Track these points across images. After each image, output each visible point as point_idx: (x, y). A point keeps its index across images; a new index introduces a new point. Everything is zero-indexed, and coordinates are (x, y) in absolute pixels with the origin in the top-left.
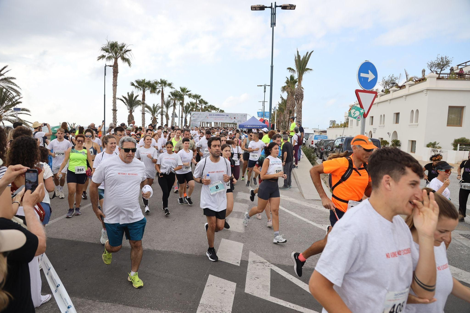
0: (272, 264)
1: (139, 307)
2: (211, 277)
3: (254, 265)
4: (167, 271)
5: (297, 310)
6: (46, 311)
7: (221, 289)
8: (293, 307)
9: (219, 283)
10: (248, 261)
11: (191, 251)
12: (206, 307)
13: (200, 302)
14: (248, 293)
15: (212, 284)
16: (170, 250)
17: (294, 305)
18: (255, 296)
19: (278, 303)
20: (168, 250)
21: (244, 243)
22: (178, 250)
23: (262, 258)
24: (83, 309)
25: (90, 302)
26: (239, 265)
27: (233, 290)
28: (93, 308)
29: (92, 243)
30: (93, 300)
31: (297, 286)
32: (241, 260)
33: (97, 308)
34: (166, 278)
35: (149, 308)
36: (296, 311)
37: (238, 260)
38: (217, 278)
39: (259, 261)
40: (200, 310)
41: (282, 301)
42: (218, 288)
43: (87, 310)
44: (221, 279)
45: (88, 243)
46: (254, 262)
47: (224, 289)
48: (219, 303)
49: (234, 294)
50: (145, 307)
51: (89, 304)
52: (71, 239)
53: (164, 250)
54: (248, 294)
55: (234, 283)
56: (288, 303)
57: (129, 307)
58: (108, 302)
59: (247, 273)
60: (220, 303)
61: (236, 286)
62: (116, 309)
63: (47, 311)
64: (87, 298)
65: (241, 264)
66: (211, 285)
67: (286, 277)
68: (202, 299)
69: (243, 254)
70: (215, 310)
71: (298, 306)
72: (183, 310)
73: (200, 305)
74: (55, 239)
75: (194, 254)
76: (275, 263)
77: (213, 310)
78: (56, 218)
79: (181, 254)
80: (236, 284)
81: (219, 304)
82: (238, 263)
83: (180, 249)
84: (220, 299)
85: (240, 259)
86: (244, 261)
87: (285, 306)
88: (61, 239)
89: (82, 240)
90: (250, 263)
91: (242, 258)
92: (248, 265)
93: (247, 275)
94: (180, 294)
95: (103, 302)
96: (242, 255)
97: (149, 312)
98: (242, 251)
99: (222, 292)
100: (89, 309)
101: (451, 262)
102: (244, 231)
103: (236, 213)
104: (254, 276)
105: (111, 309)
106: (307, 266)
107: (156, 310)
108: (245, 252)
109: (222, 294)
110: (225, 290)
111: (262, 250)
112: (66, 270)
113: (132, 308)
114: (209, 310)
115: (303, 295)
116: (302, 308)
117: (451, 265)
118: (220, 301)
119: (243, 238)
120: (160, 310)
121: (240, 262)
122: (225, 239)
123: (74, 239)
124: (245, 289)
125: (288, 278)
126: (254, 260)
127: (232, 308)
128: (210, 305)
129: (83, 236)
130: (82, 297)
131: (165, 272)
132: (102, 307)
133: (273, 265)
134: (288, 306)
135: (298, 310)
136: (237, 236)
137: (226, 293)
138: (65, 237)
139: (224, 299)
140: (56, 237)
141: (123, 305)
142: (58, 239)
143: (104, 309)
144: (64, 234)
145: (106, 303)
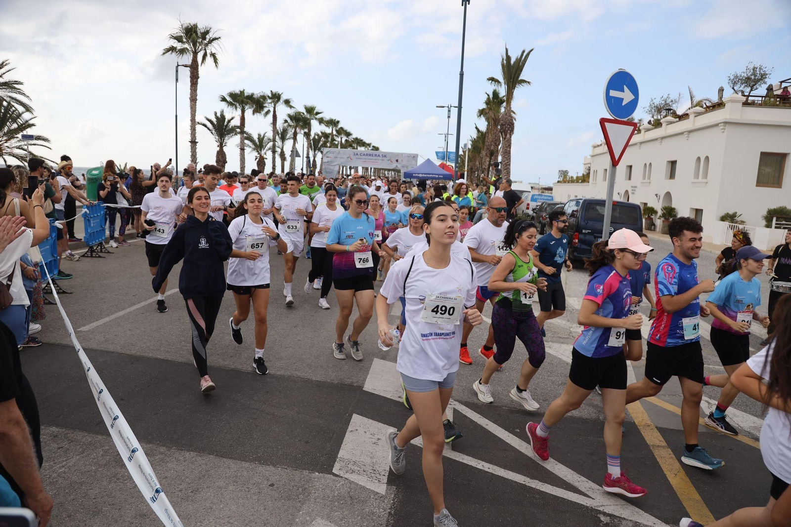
0: (455, 400)
1: (240, 459)
2: (356, 418)
4: (285, 407)
5: (494, 473)
6: (94, 460)
7: (372, 437)
8: (489, 468)
9: (368, 428)
11: (324, 376)
12: (347, 463)
13: (339, 456)
14: (416, 444)
15: (357, 428)
16: (289, 374)
17: (491, 466)
19: (465, 462)
20: (286, 373)
22: (302, 374)
25: (163, 449)
28: (168, 459)
29: (163, 360)
30: (167, 446)
31: (496, 436)
34: (283, 417)
35: (257, 463)
38: (365, 419)
40: (339, 468)
41: (470, 458)
42: (368, 435)
43: (158, 462)
44: (371, 421)
45: (156, 359)
47: (376, 437)
48: (369, 458)
50: (251, 461)
51: (162, 453)
52: (128, 352)
53: (279, 373)
54: (417, 446)
56: (480, 461)
57: (225, 460)
58: (192, 451)
60: (371, 458)
62: (204, 462)
63: (96, 460)
64: (158, 444)
66: (357, 430)
67: (479, 423)
68: (341, 451)
70: (362, 469)
71: (495, 467)
72: (311, 467)
73: (338, 460)
74: (102, 351)
75: (328, 381)
76: (460, 399)
77: (359, 469)
78: (102, 318)
79: (306, 380)
81: (368, 460)
83: (306, 373)
84: (371, 451)
87: (476, 466)
88: (113, 352)
89: (146, 355)
94: (307, 442)
95: (182, 450)
97: (256, 467)
99: (374, 441)
100: (162, 460)
101: (750, 409)
105: (196, 461)
106: (513, 406)
107: (268, 465)
109: (374, 445)
110: (379, 439)
112: (122, 400)
113: (230, 461)
114: (353, 468)
115: (505, 450)
116: (503, 470)
117: (750, 414)
118: (371, 456)
120: (274, 466)
122: (379, 359)
123: (133, 352)
125: (481, 424)
128: (354, 460)
129: (147, 348)
130: (150, 442)
131: (282, 408)
132: (182, 458)
133: (457, 403)
134: (480, 467)
135: (496, 473)
137: (380, 442)
138: (118, 349)
139: (377, 453)
140: (103, 349)
141: (217, 455)
142: (107, 352)
143: (185, 461)
144: (115, 344)
145: (188, 453)
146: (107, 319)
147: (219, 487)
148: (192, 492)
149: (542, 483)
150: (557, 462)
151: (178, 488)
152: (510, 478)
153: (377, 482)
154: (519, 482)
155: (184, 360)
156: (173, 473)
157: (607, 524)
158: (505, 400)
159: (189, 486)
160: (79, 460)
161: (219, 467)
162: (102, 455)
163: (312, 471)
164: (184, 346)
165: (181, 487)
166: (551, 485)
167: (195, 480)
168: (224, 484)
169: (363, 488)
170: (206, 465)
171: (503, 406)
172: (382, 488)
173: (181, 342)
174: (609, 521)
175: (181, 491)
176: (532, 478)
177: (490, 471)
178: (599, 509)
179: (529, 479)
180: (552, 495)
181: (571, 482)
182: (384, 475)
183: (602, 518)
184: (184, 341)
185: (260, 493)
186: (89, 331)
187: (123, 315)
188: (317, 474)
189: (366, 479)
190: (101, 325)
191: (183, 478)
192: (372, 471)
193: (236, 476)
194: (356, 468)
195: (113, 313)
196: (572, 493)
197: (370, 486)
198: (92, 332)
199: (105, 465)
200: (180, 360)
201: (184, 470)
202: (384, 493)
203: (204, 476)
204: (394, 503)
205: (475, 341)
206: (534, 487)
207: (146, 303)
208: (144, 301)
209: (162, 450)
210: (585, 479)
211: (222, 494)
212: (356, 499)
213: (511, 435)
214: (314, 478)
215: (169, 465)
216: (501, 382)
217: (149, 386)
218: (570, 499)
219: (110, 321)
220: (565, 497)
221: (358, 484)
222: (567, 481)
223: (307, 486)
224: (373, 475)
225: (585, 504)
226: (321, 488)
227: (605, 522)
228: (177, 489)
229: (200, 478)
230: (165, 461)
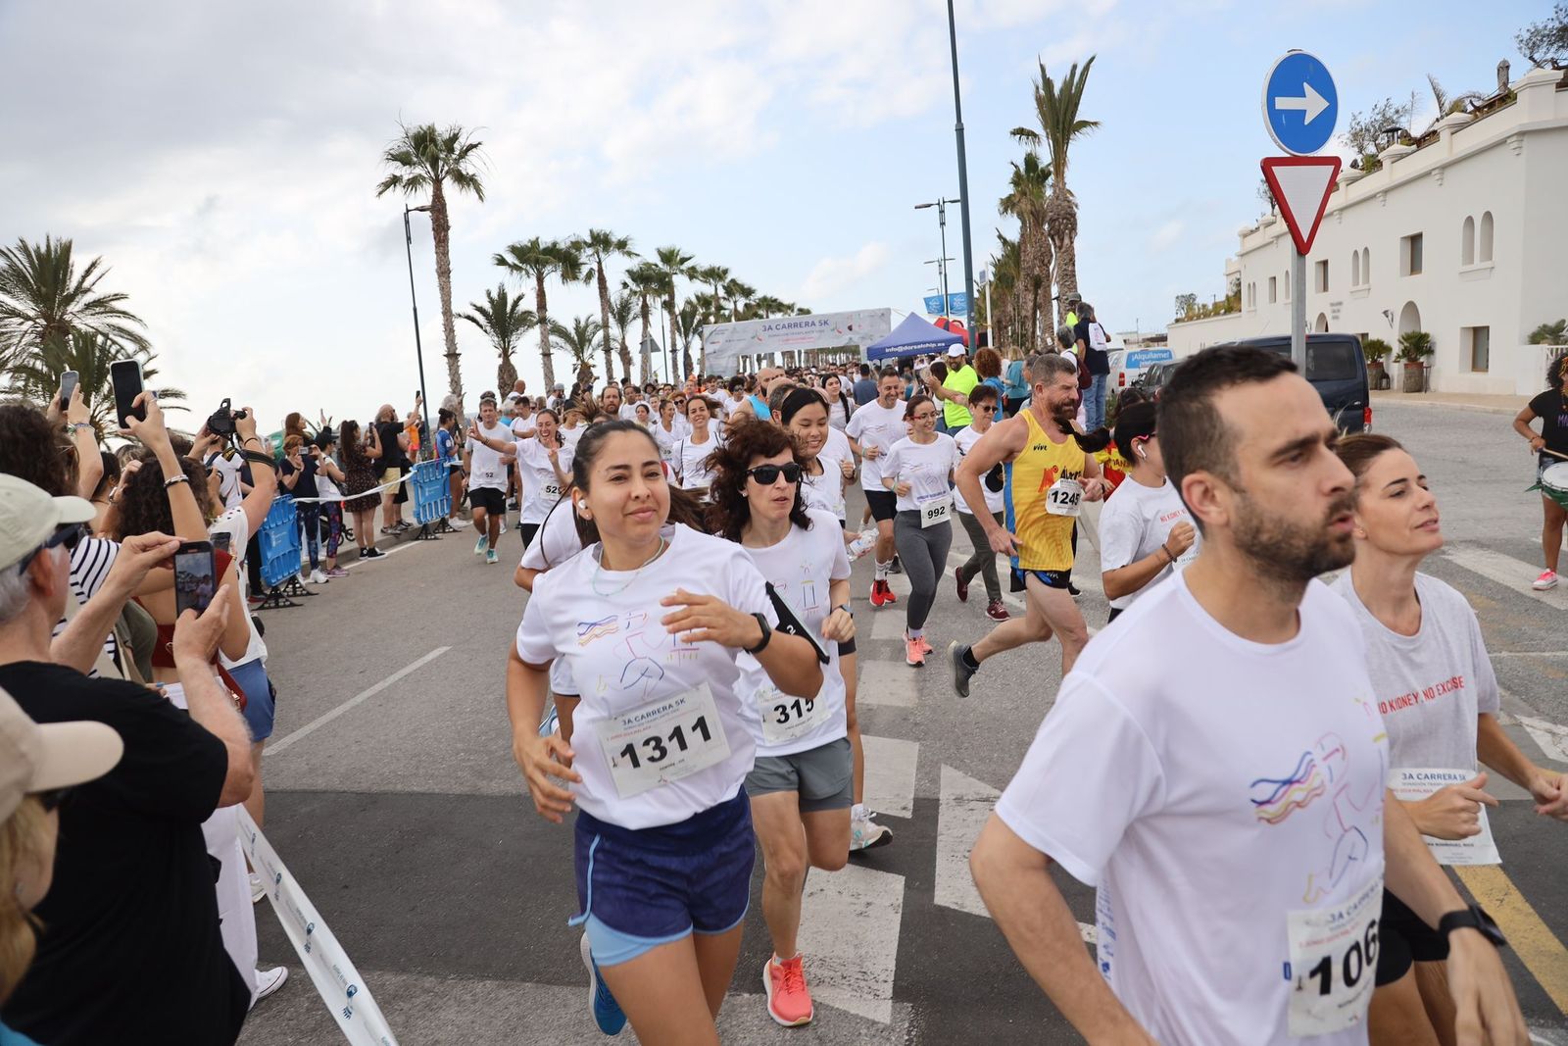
3: (959, 811)
6: (291, 1022)
7: (855, 901)
9: (845, 883)
10: (938, 800)
12: (807, 965)
14: (947, 905)
15: (823, 886)
18: (969, 915)
21: (919, 740)
23: (983, 784)
24: (406, 1006)
25: (429, 982)
26: (908, 815)
27: (893, 900)
28: (440, 1003)
29: (423, 794)
30: (437, 975)
32: (916, 800)
33: (451, 1002)
37: (905, 798)
39: (978, 797)
42: (846, 898)
45: (411, 794)
46: (959, 800)
47: (864, 900)
48: (852, 948)
49: (899, 915)
51: (427, 991)
52: (356, 788)
54: (948, 909)
55: (896, 876)
57: (556, 989)
58: (488, 978)
59: (939, 838)
60: (855, 946)
61: (907, 886)
62: (513, 999)
64: (420, 972)
65: (914, 811)
66: (822, 890)
69: (919, 776)
70: (839, 974)
72: (733, 983)
74: (305, 792)
78: (301, 726)
80: (902, 879)
81: (851, 953)
82: (904, 808)
84: (855, 932)
85: (912, 796)
86: (925, 799)
88: (325, 792)
89: (390, 788)
90: (947, 804)
91: (916, 790)
92: (940, 814)
93: (940, 845)
95: (469, 979)
96: (918, 780)
98: (917, 770)
99: (860, 908)
100: (428, 1006)
102: (917, 701)
103: (887, 643)
104: (962, 848)
108: (928, 770)
109: (861, 918)
110: (869, 904)
111: (981, 760)
112: (346, 887)
114: (819, 972)
118: (855, 942)
119: (916, 724)
121: (911, 806)
123: (364, 787)
124: (936, 893)
126: (958, 792)
127: (896, 960)
128: (821, 956)
129: (392, 774)
130: (404, 970)
132: (468, 997)
136: (894, 721)
137: (871, 911)
138: (336, 784)
139: (868, 933)
140: (306, 787)
141: (537, 982)
142: (315, 793)
143: (474, 1003)
144: (330, 774)
145: (482, 984)
146: (313, 726)
153: (871, 997)
155: (465, 789)
156: (452, 1031)
160: (261, 1026)
161: (545, 1006)
162: (308, 1010)
163: (736, 990)
164: (463, 760)
167: (496, 1041)
168: (557, 1043)
169: (846, 1013)
170: (519, 1004)
172: (882, 1011)
182: (886, 982)
186: (278, 754)
187: (343, 715)
188: (746, 995)
189: (849, 995)
191: (472, 1040)
192: (860, 976)
193: (581, 1022)
194: (827, 973)
195: (324, 713)
197: (856, 1008)
198: (283, 755)
199: (314, 1030)
200: (457, 789)
201: (473, 1022)
202: (887, 1021)
203: (514, 1029)
204: (910, 1040)
205: (1047, 670)
207: (387, 685)
208: (380, 680)
209: (427, 985)
212: (831, 1041)
214: (742, 1006)
215: (442, 1014)
217: (397, 852)
219: (318, 730)
221: (832, 1008)
223: (727, 1026)
224: (862, 984)
226: (756, 1025)
229: (506, 1036)
230: (435, 1007)
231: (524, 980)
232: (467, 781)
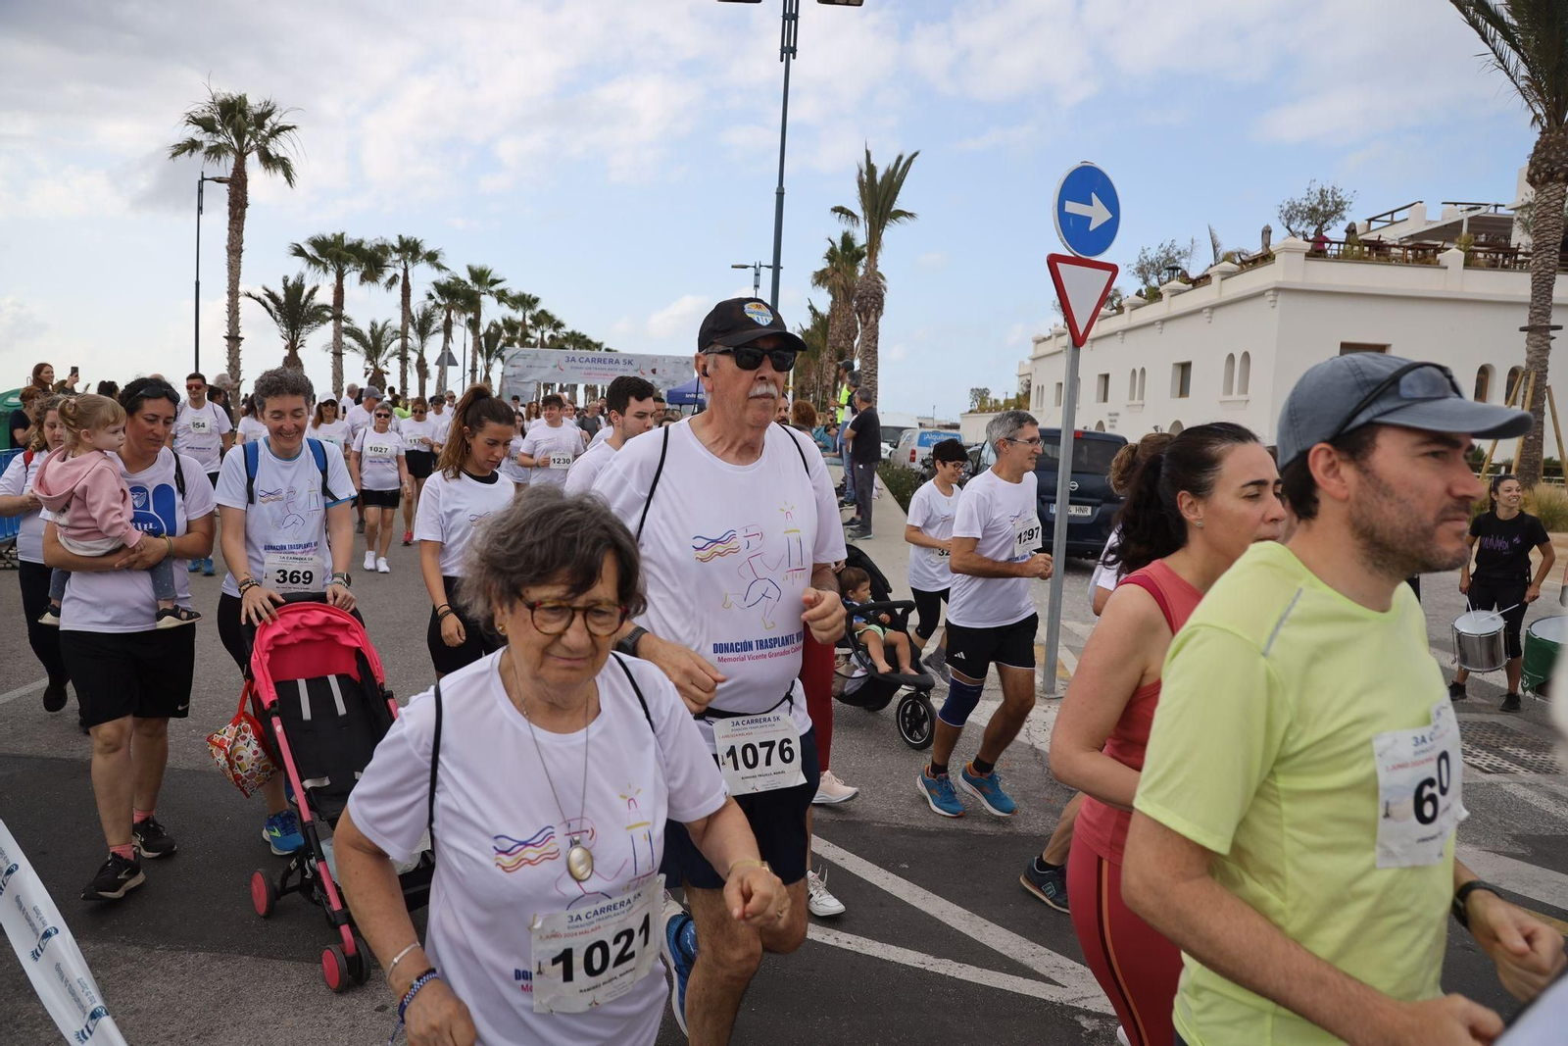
5: (858, 950)
8: (849, 943)
17: (852, 937)
25: (134, 951)
28: (143, 972)
30: (142, 946)
31: (861, 879)
33: (158, 971)
36: (857, 953)
51: (131, 960)
52: (65, 756)
56: (829, 930)
57: (277, 963)
58: (202, 950)
62: (229, 971)
64: (123, 941)
67: (823, 855)
71: (862, 940)
78: (9, 690)
87: (821, 940)
88: (29, 757)
95: (179, 950)
106: (894, 820)
113: (289, 965)
115: (882, 905)
116: (877, 944)
125: (830, 858)
132: (177, 968)
134: (830, 941)
135: (863, 952)
138: (42, 751)
140: (6, 751)
141: (259, 955)
142: (17, 757)
143: (184, 973)
144: (39, 740)
145: (193, 955)
147: (263, 1023)
148: (198, 1037)
149: (958, 964)
150: (987, 922)
151: (164, 1031)
152: (893, 958)
154: (913, 965)
155: (193, 765)
156: (156, 1000)
157: (1095, 1033)
158: (877, 809)
159: (192, 1024)
161: (263, 979)
164: (195, 737)
165: (171, 1028)
166: (978, 966)
167: (204, 1011)
168: (274, 1015)
170: (234, 976)
171: (873, 822)
173: (189, 730)
174: (1097, 1028)
175: (170, 1037)
176: (937, 956)
177: (853, 947)
178: (1077, 1005)
179: (931, 958)
180: (980, 985)
181: (1018, 958)
183: (1085, 1023)
184: (194, 727)
185: (353, 1026)
190: (7, 703)
191: (178, 1009)
193: (301, 995)
196: (1022, 979)
201: (180, 992)
203: (227, 1001)
206: (943, 972)
209: (131, 954)
210: (1045, 950)
211: (268, 1037)
213: (892, 876)
215: (147, 984)
216: (868, 776)
218: (1016, 991)
219: (29, 695)
220: (1007, 987)
222: (1010, 956)
225: (1047, 998)
227: (1090, 1030)
228: (162, 1035)
229: (217, 1007)
230: (138, 976)
231: (242, 953)
232: (197, 757)
